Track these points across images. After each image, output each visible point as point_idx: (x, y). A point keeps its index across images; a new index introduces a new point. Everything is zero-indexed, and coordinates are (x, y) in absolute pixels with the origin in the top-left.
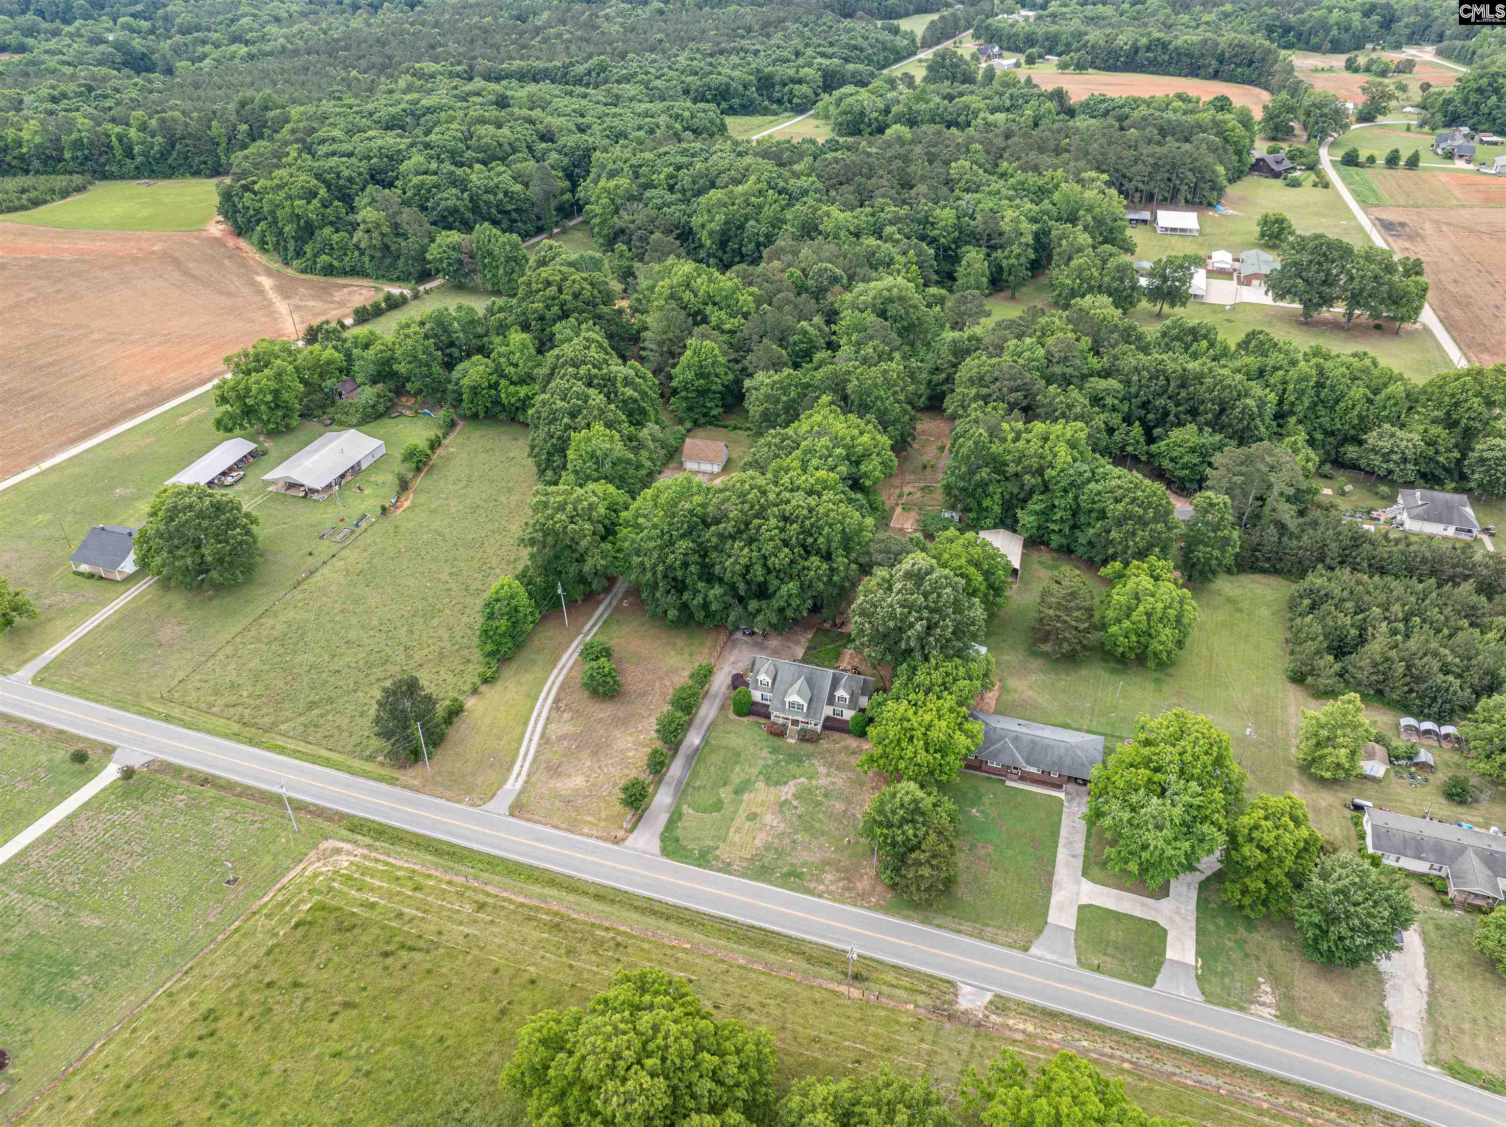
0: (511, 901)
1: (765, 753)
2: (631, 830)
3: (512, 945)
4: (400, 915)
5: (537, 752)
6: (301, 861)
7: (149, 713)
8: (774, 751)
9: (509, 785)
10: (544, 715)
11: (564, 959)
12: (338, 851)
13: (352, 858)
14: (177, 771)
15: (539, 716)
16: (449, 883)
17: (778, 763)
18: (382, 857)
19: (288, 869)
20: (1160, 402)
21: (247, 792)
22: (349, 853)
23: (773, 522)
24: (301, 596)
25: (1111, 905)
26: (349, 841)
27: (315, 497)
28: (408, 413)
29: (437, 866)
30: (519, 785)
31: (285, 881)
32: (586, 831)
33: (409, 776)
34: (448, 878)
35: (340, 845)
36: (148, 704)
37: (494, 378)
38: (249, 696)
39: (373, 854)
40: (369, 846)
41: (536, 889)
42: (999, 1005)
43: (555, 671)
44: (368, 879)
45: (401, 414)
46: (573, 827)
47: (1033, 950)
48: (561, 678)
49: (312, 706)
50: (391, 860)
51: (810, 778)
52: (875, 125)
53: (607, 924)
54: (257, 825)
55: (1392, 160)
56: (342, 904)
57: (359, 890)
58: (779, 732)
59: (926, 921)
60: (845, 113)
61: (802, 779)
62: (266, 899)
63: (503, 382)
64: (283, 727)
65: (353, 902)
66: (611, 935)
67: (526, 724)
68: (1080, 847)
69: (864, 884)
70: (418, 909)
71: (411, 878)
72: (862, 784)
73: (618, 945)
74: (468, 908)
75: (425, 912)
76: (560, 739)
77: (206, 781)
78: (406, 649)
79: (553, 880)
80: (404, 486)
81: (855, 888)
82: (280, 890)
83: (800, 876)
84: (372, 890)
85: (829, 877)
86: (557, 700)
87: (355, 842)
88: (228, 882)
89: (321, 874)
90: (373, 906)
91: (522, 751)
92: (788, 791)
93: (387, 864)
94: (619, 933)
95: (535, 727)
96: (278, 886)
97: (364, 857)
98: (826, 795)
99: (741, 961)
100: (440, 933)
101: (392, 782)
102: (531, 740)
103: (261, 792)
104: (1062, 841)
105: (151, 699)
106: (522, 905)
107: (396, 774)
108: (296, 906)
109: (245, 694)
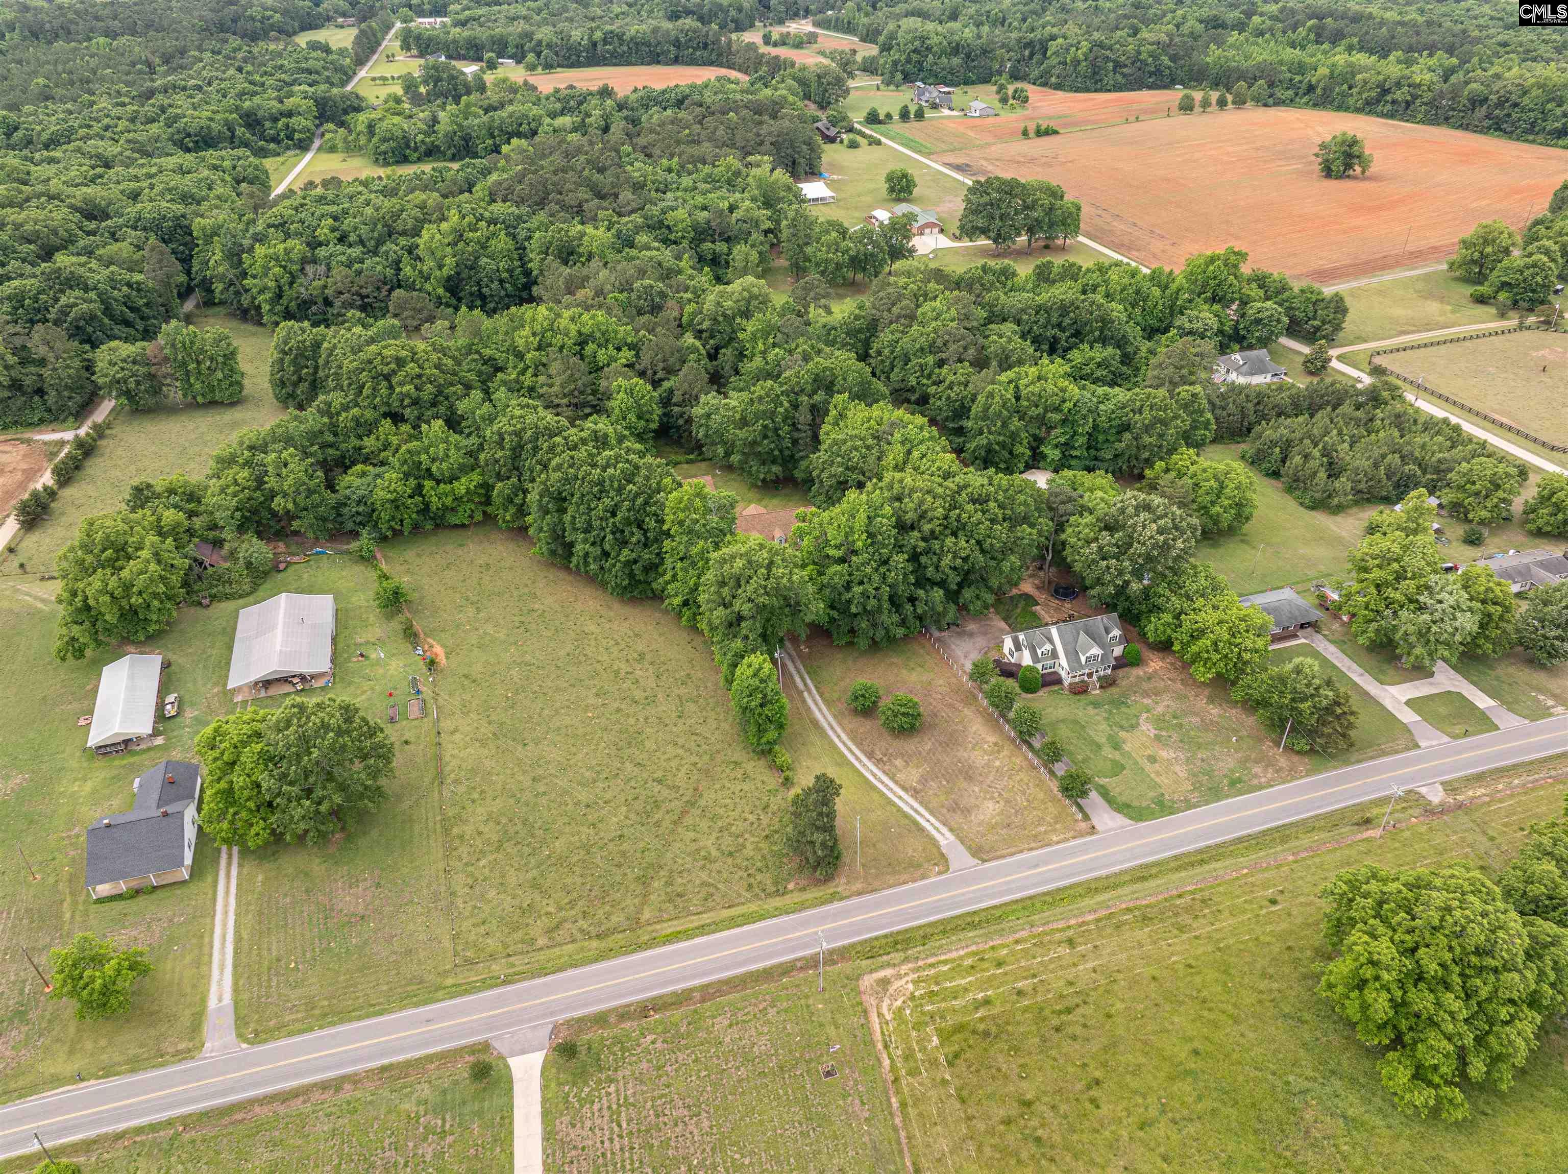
0: (1084, 923)
1: (1091, 711)
2: (1086, 817)
3: (1135, 952)
4: (1020, 993)
5: (921, 803)
6: (865, 1012)
7: (469, 989)
8: (1096, 705)
9: (942, 841)
10: (880, 774)
11: (1185, 936)
12: (885, 983)
13: (909, 978)
14: (600, 1020)
15: (875, 775)
16: (1017, 942)
17: (1110, 712)
18: (931, 960)
19: (866, 1026)
20: (1050, 332)
21: (708, 993)
22: (899, 977)
23: (970, 507)
24: (462, 789)
25: (1417, 694)
26: (882, 967)
27: (316, 684)
28: (295, 559)
29: (988, 936)
30: (948, 834)
31: (878, 1036)
32: (1055, 839)
33: (840, 884)
34: (1011, 939)
35: (881, 974)
36: (449, 981)
37: (412, 482)
38: (560, 909)
39: (920, 963)
40: (906, 960)
41: (1088, 902)
42: (1450, 787)
43: (830, 733)
44: (948, 984)
45: (289, 564)
46: (1040, 841)
47: (1423, 744)
48: (844, 737)
49: (644, 881)
50: (943, 958)
51: (1148, 711)
52: (423, 148)
53: (1175, 892)
54: (772, 1011)
55: (905, 115)
56: (960, 1019)
57: (955, 998)
58: (1080, 690)
59: (1347, 763)
60: (384, 140)
61: (1145, 715)
62: (886, 1063)
63: (428, 484)
64: (646, 915)
65: (964, 1009)
66: (1188, 898)
67: (873, 788)
68: (1355, 666)
69: (1283, 762)
70: (1026, 978)
71: (982, 959)
72: (1186, 697)
73: (1203, 901)
74: (1064, 950)
75: (1034, 976)
76: (923, 780)
77: (645, 1010)
78: (659, 782)
79: (1091, 888)
80: (411, 635)
81: (1281, 769)
82: (886, 1047)
83: (1239, 780)
84: (966, 990)
85: (1257, 770)
86: (870, 755)
87: (889, 965)
88: (828, 1074)
89: (901, 1009)
90: (987, 1002)
91: (906, 809)
92: (1147, 728)
93: (945, 962)
94: (1192, 892)
95: (886, 786)
96: (880, 1046)
97: (914, 971)
98: (1175, 717)
99: (1291, 858)
100: (1071, 984)
101: (835, 897)
102: (900, 798)
103: (727, 982)
104: (1345, 670)
105: (445, 974)
106: (1098, 920)
107: (830, 889)
108: (923, 1049)
109: (551, 909)
